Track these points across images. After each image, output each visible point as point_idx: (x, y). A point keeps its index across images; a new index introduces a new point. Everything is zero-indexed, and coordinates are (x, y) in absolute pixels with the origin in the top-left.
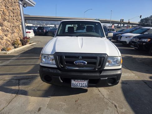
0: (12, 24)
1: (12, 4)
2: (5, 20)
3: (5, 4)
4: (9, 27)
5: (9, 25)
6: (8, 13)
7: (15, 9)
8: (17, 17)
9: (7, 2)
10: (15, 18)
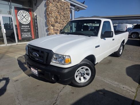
0: (62, 25)
1: (64, 11)
2: (56, 22)
3: (58, 11)
4: (59, 27)
5: (59, 26)
6: (59, 17)
7: (66, 14)
8: (67, 20)
9: (60, 9)
10: (65, 20)
